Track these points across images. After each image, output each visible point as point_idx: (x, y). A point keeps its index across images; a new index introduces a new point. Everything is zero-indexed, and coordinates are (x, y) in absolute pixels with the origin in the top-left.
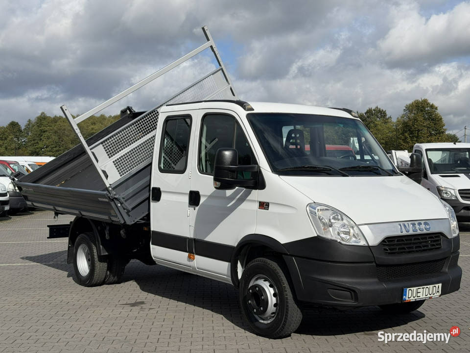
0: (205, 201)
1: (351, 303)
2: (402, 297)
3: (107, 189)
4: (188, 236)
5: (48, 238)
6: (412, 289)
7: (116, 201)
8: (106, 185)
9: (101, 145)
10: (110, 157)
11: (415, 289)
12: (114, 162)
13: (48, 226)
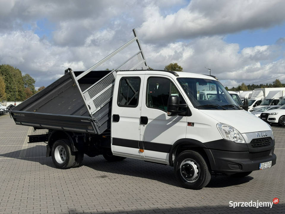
0: (151, 122)
1: (239, 170)
2: (259, 168)
3: (90, 115)
4: (139, 140)
5: (28, 143)
6: (262, 163)
7: (94, 122)
8: (89, 113)
9: (87, 92)
10: (91, 98)
11: (263, 163)
12: (93, 101)
13: (28, 136)
